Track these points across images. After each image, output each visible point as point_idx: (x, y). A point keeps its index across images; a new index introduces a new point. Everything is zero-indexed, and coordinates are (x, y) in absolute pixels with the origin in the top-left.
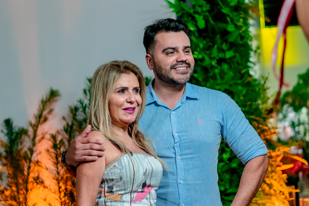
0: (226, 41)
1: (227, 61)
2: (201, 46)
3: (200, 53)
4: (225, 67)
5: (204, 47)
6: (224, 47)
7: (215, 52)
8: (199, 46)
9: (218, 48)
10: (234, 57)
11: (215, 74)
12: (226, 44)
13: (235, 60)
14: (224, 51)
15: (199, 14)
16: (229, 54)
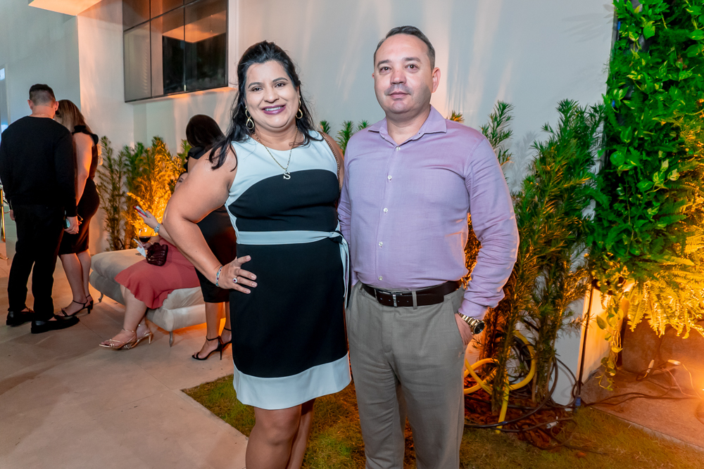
0: (684, 56)
1: (680, 86)
2: (644, 63)
3: (639, 73)
4: (675, 92)
5: (647, 64)
6: (679, 64)
7: (662, 72)
8: (641, 63)
9: (669, 65)
10: (692, 78)
11: (656, 102)
12: (684, 61)
13: (692, 83)
14: (678, 70)
15: (649, 19)
16: (683, 75)
